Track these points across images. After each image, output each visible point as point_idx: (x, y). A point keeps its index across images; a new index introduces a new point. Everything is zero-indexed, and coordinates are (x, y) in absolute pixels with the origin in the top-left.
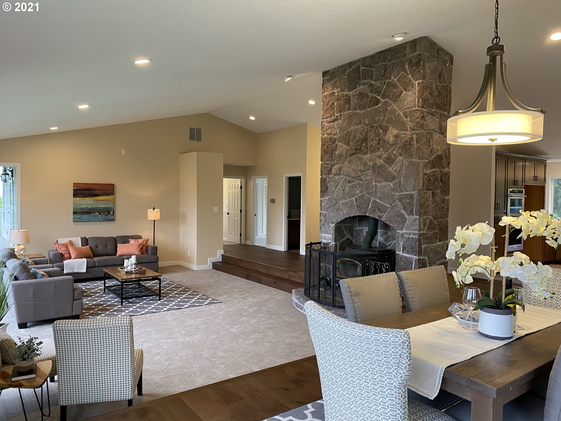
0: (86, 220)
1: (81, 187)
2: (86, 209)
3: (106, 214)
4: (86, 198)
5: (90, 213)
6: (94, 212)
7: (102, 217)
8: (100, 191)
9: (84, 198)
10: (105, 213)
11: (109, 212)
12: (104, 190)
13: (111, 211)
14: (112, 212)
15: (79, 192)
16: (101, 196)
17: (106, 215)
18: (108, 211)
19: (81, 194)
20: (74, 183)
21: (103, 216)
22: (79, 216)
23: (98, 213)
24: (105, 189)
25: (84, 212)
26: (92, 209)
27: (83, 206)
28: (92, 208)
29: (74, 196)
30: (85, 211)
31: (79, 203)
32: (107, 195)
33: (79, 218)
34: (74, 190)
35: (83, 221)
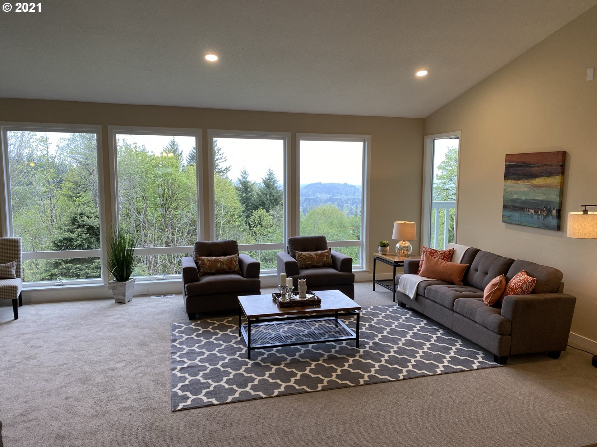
0: (517, 223)
1: (513, 162)
2: (518, 201)
3: (545, 214)
4: (519, 181)
5: (522, 209)
6: (528, 209)
7: (538, 219)
8: (539, 166)
9: (517, 182)
10: (544, 211)
11: (549, 211)
12: (545, 165)
13: (554, 209)
14: (554, 212)
15: (512, 170)
16: (539, 177)
17: (545, 217)
18: (548, 208)
19: (513, 174)
20: (506, 155)
21: (540, 217)
22: (508, 213)
23: (533, 211)
24: (547, 163)
25: (516, 207)
26: (525, 202)
27: (515, 197)
28: (526, 199)
29: (505, 177)
30: (517, 205)
31: (511, 189)
32: (550, 174)
33: (509, 217)
34: (507, 167)
35: (513, 222)
